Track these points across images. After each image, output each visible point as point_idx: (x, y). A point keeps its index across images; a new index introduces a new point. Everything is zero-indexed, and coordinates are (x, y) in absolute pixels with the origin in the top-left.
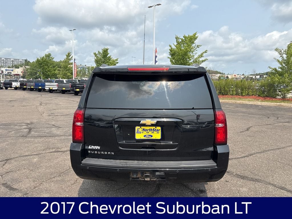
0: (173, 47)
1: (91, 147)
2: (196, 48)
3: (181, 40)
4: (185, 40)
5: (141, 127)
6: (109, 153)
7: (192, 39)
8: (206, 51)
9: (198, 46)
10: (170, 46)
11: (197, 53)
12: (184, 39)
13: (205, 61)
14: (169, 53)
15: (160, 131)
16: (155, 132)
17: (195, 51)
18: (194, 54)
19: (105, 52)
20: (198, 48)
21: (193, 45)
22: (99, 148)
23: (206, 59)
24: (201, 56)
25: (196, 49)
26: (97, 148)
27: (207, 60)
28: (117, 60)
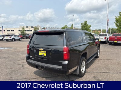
19: (86, 22)
28: (90, 25)
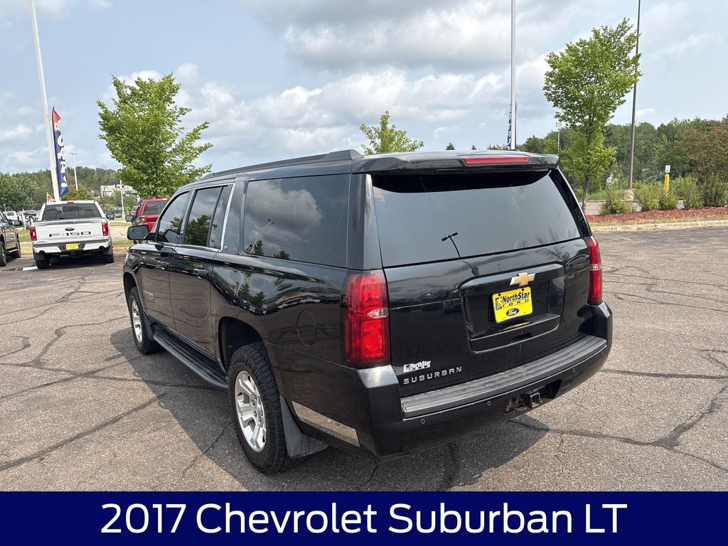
0: (112, 108)
1: (408, 367)
2: (178, 116)
3: (129, 92)
4: (141, 92)
5: (499, 295)
6: (452, 370)
7: (165, 91)
8: (206, 123)
9: (182, 111)
10: (100, 105)
11: (183, 128)
12: (138, 88)
13: (206, 148)
14: (101, 125)
15: (530, 295)
16: (522, 301)
17: (177, 123)
18: (176, 131)
20: (184, 114)
21: (169, 107)
22: (428, 364)
23: (209, 144)
24: (194, 135)
25: (179, 119)
26: (423, 367)
27: (212, 146)
